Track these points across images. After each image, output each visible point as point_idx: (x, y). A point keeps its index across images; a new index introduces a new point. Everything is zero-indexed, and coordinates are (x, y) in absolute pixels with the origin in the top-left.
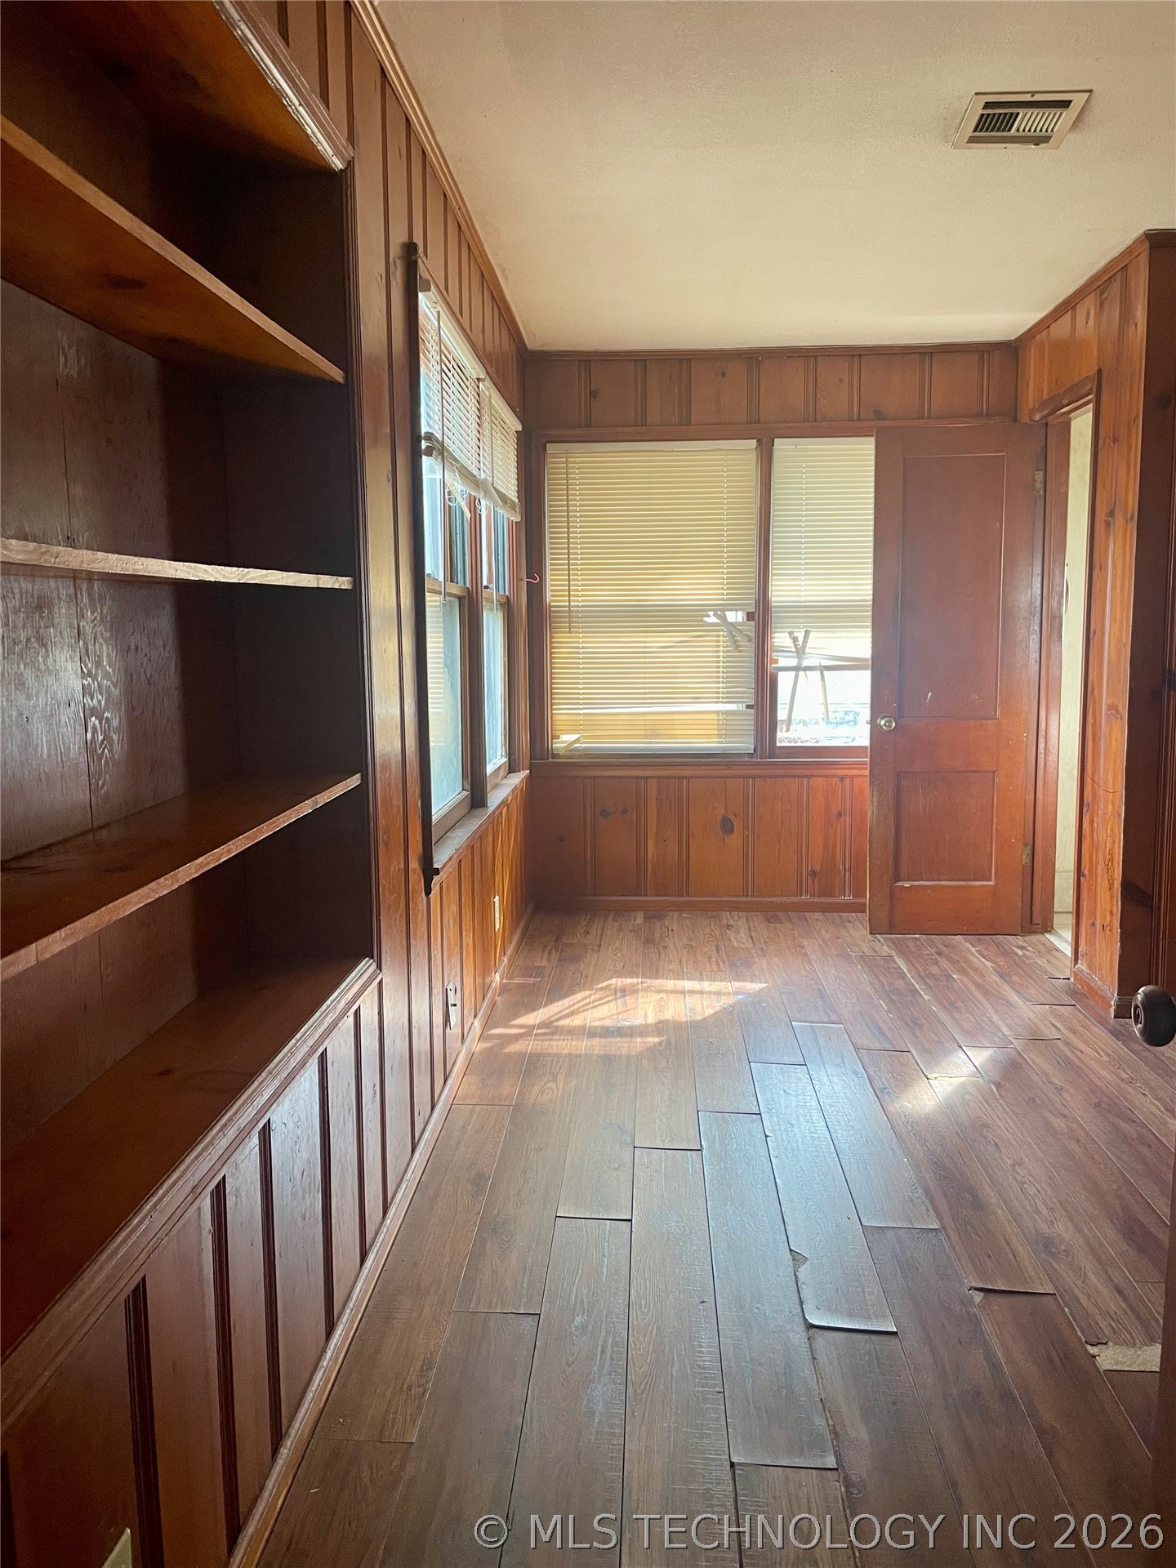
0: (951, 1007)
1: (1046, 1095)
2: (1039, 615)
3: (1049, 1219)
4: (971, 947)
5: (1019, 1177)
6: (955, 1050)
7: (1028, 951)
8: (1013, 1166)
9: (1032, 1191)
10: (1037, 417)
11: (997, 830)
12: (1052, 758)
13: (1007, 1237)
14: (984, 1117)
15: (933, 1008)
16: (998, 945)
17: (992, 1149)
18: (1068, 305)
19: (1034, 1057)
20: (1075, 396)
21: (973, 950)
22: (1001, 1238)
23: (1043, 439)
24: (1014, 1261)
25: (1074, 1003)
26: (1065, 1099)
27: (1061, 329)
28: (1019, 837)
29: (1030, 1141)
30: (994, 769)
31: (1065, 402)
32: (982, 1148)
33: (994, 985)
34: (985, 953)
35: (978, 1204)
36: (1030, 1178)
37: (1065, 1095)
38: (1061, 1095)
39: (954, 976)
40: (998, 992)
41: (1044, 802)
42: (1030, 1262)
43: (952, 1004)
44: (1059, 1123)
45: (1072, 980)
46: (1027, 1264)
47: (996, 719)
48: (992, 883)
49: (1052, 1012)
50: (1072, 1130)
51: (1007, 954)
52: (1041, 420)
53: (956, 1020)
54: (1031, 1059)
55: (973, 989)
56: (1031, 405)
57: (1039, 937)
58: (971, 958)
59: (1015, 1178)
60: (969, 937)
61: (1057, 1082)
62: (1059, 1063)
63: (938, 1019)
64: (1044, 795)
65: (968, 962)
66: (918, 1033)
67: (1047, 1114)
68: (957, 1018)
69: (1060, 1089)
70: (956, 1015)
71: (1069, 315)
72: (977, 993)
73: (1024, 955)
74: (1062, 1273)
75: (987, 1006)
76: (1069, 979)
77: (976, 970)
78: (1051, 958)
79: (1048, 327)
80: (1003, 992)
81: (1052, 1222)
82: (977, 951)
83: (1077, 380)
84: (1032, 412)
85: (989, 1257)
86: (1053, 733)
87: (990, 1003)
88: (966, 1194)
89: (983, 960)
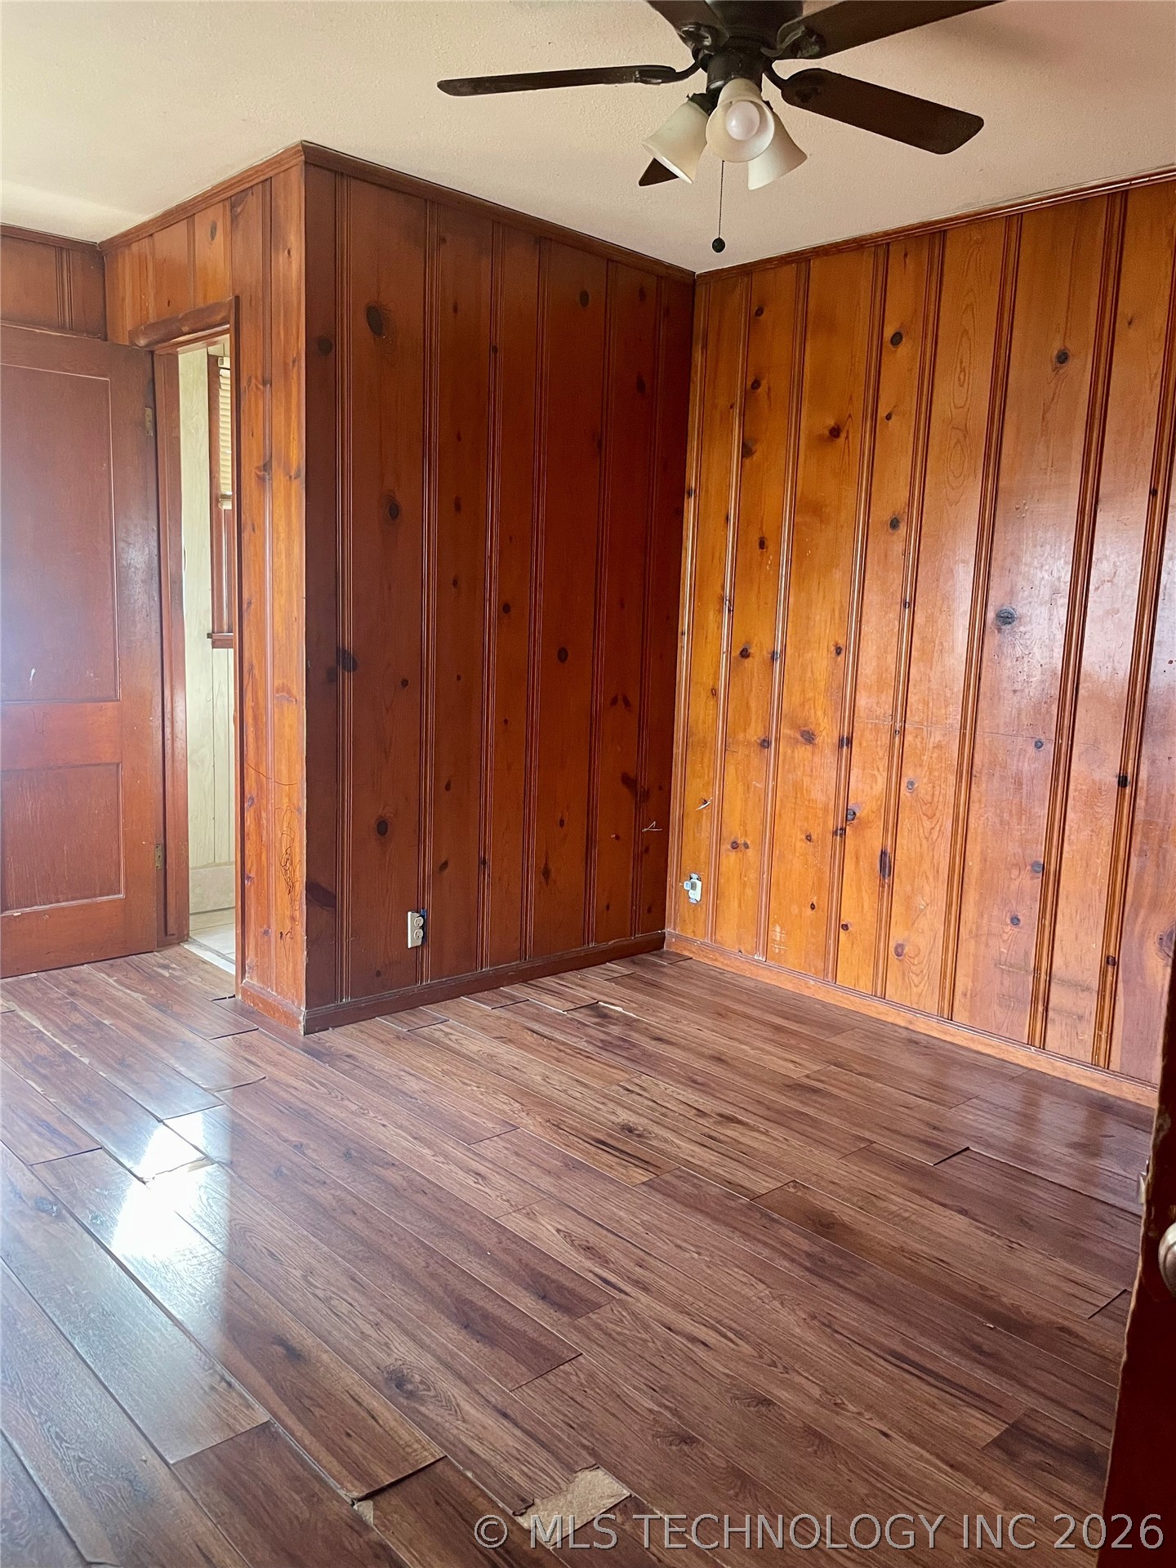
0: (121, 1065)
1: (289, 1160)
2: (157, 579)
3: (382, 1341)
4: (106, 977)
5: (320, 1293)
6: (156, 1127)
7: (174, 969)
8: (305, 1277)
9: (343, 1308)
10: (142, 342)
11: (125, 834)
12: (179, 744)
13: (352, 1393)
14: (238, 1217)
15: (101, 1073)
16: (137, 968)
17: (269, 1261)
18: (184, 214)
19: (249, 1110)
20: (201, 324)
21: (111, 981)
22: (346, 1397)
23: (150, 371)
24: (377, 1427)
25: (256, 1026)
26: (310, 1158)
27: (172, 243)
28: (150, 839)
29: (305, 1233)
30: (117, 761)
31: (185, 329)
32: (258, 1265)
33: (158, 1023)
34: (128, 982)
35: (294, 1355)
36: (332, 1289)
37: (309, 1152)
38: (304, 1154)
39: (105, 1022)
40: (168, 1032)
41: (173, 795)
42: (396, 1420)
43: (121, 1062)
44: (324, 1196)
45: (239, 997)
46: (393, 1423)
47: (118, 700)
48: (121, 896)
49: (239, 1043)
50: (339, 1200)
51: (152, 978)
52: (147, 346)
53: (137, 1084)
54: (247, 1113)
55: (136, 1034)
56: (129, 328)
57: (177, 949)
58: (114, 992)
59: (315, 1295)
60: (98, 964)
61: (293, 1139)
62: (281, 1112)
63: (114, 1087)
64: (173, 786)
65: (113, 999)
66: (99, 1115)
67: (305, 1188)
68: (137, 1080)
69: (299, 1147)
70: (133, 1076)
71: (182, 227)
72: (143, 1040)
73: (172, 975)
74: (435, 1417)
75: (165, 1055)
76: (234, 996)
77: (127, 1007)
78: (202, 973)
79: (151, 235)
80: (173, 1031)
81: (386, 1344)
82: (115, 981)
83: (201, 305)
84: (133, 334)
85: (349, 1435)
86: (179, 716)
87: (166, 1050)
88: (275, 1347)
89: (129, 991)
